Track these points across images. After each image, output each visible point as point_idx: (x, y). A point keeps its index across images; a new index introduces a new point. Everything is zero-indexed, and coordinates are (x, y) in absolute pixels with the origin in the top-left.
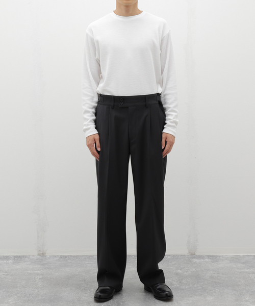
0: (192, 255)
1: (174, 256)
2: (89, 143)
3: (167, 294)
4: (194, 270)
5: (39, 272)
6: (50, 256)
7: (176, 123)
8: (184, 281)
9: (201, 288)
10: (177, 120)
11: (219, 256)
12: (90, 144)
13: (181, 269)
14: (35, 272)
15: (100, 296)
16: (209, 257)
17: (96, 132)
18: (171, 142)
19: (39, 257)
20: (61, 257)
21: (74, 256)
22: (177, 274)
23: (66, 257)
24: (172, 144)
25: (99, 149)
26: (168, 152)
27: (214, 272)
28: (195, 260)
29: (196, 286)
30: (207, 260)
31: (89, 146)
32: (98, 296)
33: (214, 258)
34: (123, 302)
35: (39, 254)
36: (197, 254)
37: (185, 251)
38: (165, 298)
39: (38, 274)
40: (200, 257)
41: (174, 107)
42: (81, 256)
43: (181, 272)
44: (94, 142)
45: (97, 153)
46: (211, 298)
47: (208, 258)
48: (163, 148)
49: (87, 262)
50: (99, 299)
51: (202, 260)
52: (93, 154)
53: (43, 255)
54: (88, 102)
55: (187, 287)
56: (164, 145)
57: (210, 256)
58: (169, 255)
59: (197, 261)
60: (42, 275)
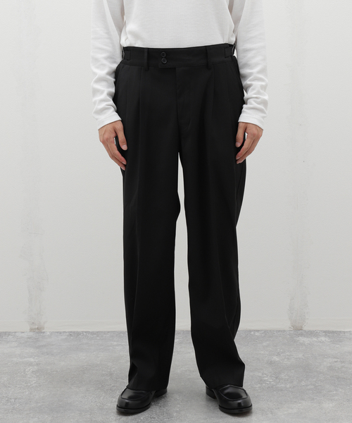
0: (298, 330)
1: (265, 332)
2: (106, 136)
3: (239, 404)
4: (301, 356)
5: (32, 360)
6: (52, 333)
7: (265, 103)
8: (282, 376)
9: (313, 387)
10: (266, 97)
11: (344, 332)
12: (107, 139)
13: (278, 354)
14: (26, 359)
15: (127, 404)
16: (326, 333)
17: (117, 118)
18: (254, 135)
19: (31, 334)
20: (71, 334)
21: (93, 333)
22: (271, 363)
23: (78, 334)
24: (256, 139)
25: (124, 147)
26: (249, 152)
27: (336, 360)
28: (302, 339)
29: (303, 383)
30: (323, 339)
31: (105, 142)
32: (124, 405)
33: (335, 335)
34: (177, 412)
35: (31, 330)
36: (305, 328)
37: (285, 325)
38: (236, 411)
39: (30, 364)
40: (312, 334)
41: (259, 72)
42: (105, 333)
43: (277, 359)
44: (114, 135)
45: (120, 155)
46: (331, 405)
47: (325, 336)
48: (238, 145)
49: (115, 343)
50: (125, 409)
51: (315, 339)
52: (113, 157)
53: (39, 330)
54: (105, 62)
55: (288, 386)
56: (241, 141)
57: (329, 332)
58: (258, 331)
59: (305, 340)
60: (38, 364)
